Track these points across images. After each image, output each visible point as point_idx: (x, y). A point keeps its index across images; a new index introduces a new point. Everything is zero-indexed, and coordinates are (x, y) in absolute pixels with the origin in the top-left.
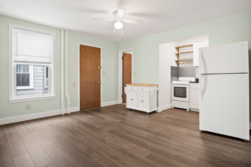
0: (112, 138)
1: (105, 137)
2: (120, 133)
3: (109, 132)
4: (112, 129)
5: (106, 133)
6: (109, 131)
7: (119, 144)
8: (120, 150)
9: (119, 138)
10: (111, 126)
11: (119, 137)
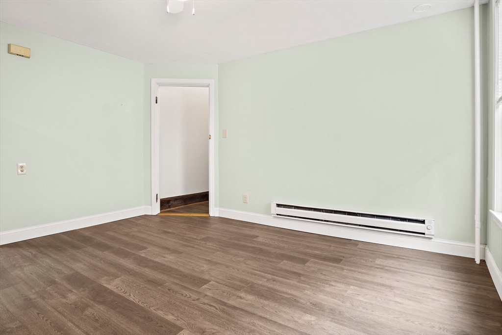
0: (195, 269)
1: (211, 269)
2: (177, 282)
3: (206, 282)
4: (199, 290)
5: (213, 279)
6: (205, 284)
7: (181, 260)
8: (180, 253)
9: (181, 269)
10: (206, 301)
11: (180, 271)
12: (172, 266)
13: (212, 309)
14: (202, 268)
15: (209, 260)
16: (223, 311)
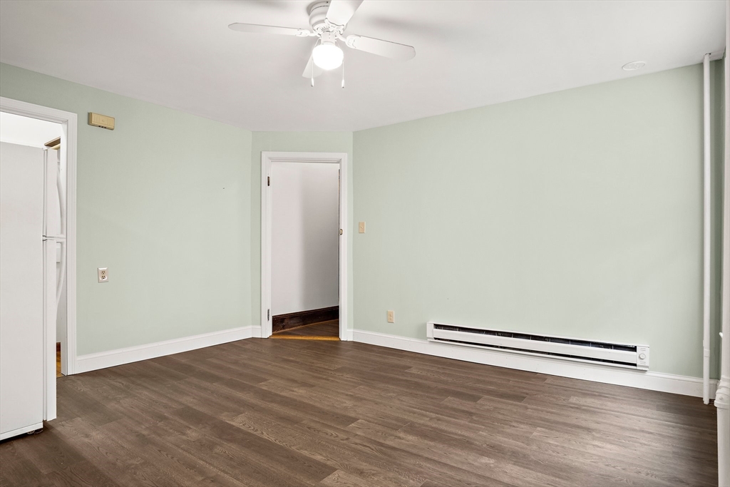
0: (335, 405)
1: (356, 406)
2: (317, 419)
3: (353, 420)
5: (361, 416)
6: (353, 422)
7: (314, 395)
9: (318, 405)
10: (358, 441)
11: (317, 408)
12: (306, 401)
13: (367, 450)
14: (345, 405)
15: (351, 395)
16: (381, 452)
